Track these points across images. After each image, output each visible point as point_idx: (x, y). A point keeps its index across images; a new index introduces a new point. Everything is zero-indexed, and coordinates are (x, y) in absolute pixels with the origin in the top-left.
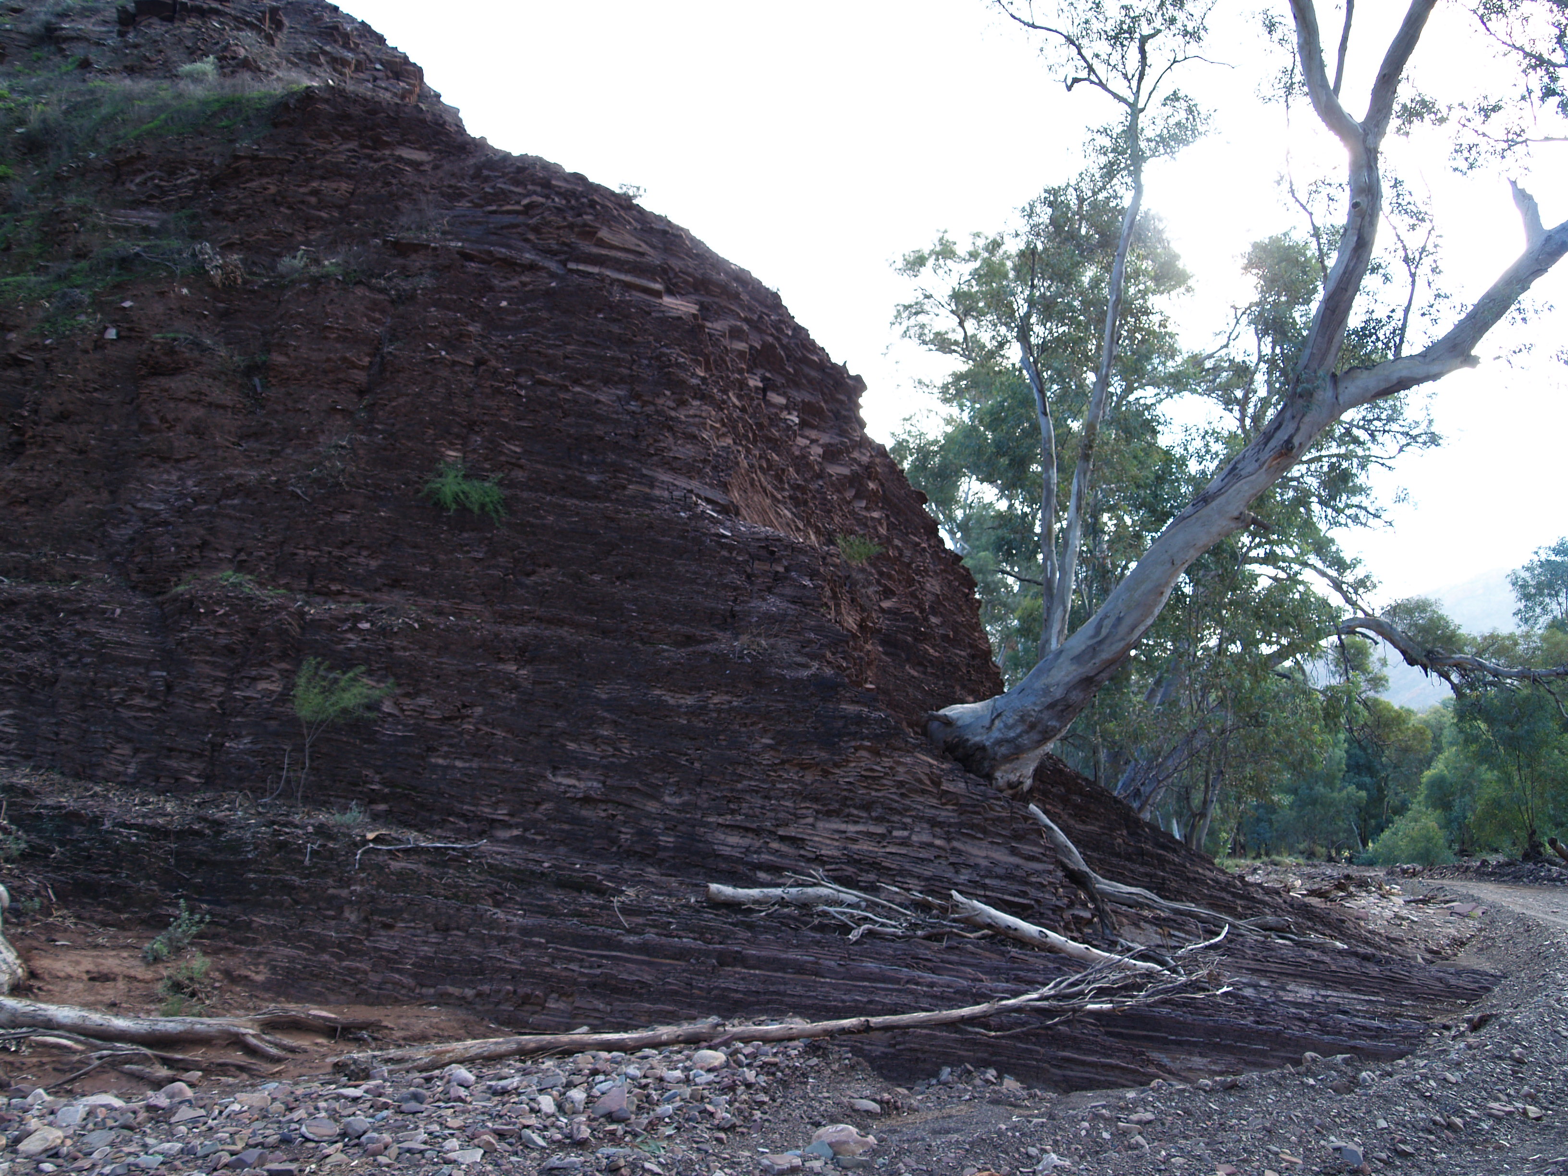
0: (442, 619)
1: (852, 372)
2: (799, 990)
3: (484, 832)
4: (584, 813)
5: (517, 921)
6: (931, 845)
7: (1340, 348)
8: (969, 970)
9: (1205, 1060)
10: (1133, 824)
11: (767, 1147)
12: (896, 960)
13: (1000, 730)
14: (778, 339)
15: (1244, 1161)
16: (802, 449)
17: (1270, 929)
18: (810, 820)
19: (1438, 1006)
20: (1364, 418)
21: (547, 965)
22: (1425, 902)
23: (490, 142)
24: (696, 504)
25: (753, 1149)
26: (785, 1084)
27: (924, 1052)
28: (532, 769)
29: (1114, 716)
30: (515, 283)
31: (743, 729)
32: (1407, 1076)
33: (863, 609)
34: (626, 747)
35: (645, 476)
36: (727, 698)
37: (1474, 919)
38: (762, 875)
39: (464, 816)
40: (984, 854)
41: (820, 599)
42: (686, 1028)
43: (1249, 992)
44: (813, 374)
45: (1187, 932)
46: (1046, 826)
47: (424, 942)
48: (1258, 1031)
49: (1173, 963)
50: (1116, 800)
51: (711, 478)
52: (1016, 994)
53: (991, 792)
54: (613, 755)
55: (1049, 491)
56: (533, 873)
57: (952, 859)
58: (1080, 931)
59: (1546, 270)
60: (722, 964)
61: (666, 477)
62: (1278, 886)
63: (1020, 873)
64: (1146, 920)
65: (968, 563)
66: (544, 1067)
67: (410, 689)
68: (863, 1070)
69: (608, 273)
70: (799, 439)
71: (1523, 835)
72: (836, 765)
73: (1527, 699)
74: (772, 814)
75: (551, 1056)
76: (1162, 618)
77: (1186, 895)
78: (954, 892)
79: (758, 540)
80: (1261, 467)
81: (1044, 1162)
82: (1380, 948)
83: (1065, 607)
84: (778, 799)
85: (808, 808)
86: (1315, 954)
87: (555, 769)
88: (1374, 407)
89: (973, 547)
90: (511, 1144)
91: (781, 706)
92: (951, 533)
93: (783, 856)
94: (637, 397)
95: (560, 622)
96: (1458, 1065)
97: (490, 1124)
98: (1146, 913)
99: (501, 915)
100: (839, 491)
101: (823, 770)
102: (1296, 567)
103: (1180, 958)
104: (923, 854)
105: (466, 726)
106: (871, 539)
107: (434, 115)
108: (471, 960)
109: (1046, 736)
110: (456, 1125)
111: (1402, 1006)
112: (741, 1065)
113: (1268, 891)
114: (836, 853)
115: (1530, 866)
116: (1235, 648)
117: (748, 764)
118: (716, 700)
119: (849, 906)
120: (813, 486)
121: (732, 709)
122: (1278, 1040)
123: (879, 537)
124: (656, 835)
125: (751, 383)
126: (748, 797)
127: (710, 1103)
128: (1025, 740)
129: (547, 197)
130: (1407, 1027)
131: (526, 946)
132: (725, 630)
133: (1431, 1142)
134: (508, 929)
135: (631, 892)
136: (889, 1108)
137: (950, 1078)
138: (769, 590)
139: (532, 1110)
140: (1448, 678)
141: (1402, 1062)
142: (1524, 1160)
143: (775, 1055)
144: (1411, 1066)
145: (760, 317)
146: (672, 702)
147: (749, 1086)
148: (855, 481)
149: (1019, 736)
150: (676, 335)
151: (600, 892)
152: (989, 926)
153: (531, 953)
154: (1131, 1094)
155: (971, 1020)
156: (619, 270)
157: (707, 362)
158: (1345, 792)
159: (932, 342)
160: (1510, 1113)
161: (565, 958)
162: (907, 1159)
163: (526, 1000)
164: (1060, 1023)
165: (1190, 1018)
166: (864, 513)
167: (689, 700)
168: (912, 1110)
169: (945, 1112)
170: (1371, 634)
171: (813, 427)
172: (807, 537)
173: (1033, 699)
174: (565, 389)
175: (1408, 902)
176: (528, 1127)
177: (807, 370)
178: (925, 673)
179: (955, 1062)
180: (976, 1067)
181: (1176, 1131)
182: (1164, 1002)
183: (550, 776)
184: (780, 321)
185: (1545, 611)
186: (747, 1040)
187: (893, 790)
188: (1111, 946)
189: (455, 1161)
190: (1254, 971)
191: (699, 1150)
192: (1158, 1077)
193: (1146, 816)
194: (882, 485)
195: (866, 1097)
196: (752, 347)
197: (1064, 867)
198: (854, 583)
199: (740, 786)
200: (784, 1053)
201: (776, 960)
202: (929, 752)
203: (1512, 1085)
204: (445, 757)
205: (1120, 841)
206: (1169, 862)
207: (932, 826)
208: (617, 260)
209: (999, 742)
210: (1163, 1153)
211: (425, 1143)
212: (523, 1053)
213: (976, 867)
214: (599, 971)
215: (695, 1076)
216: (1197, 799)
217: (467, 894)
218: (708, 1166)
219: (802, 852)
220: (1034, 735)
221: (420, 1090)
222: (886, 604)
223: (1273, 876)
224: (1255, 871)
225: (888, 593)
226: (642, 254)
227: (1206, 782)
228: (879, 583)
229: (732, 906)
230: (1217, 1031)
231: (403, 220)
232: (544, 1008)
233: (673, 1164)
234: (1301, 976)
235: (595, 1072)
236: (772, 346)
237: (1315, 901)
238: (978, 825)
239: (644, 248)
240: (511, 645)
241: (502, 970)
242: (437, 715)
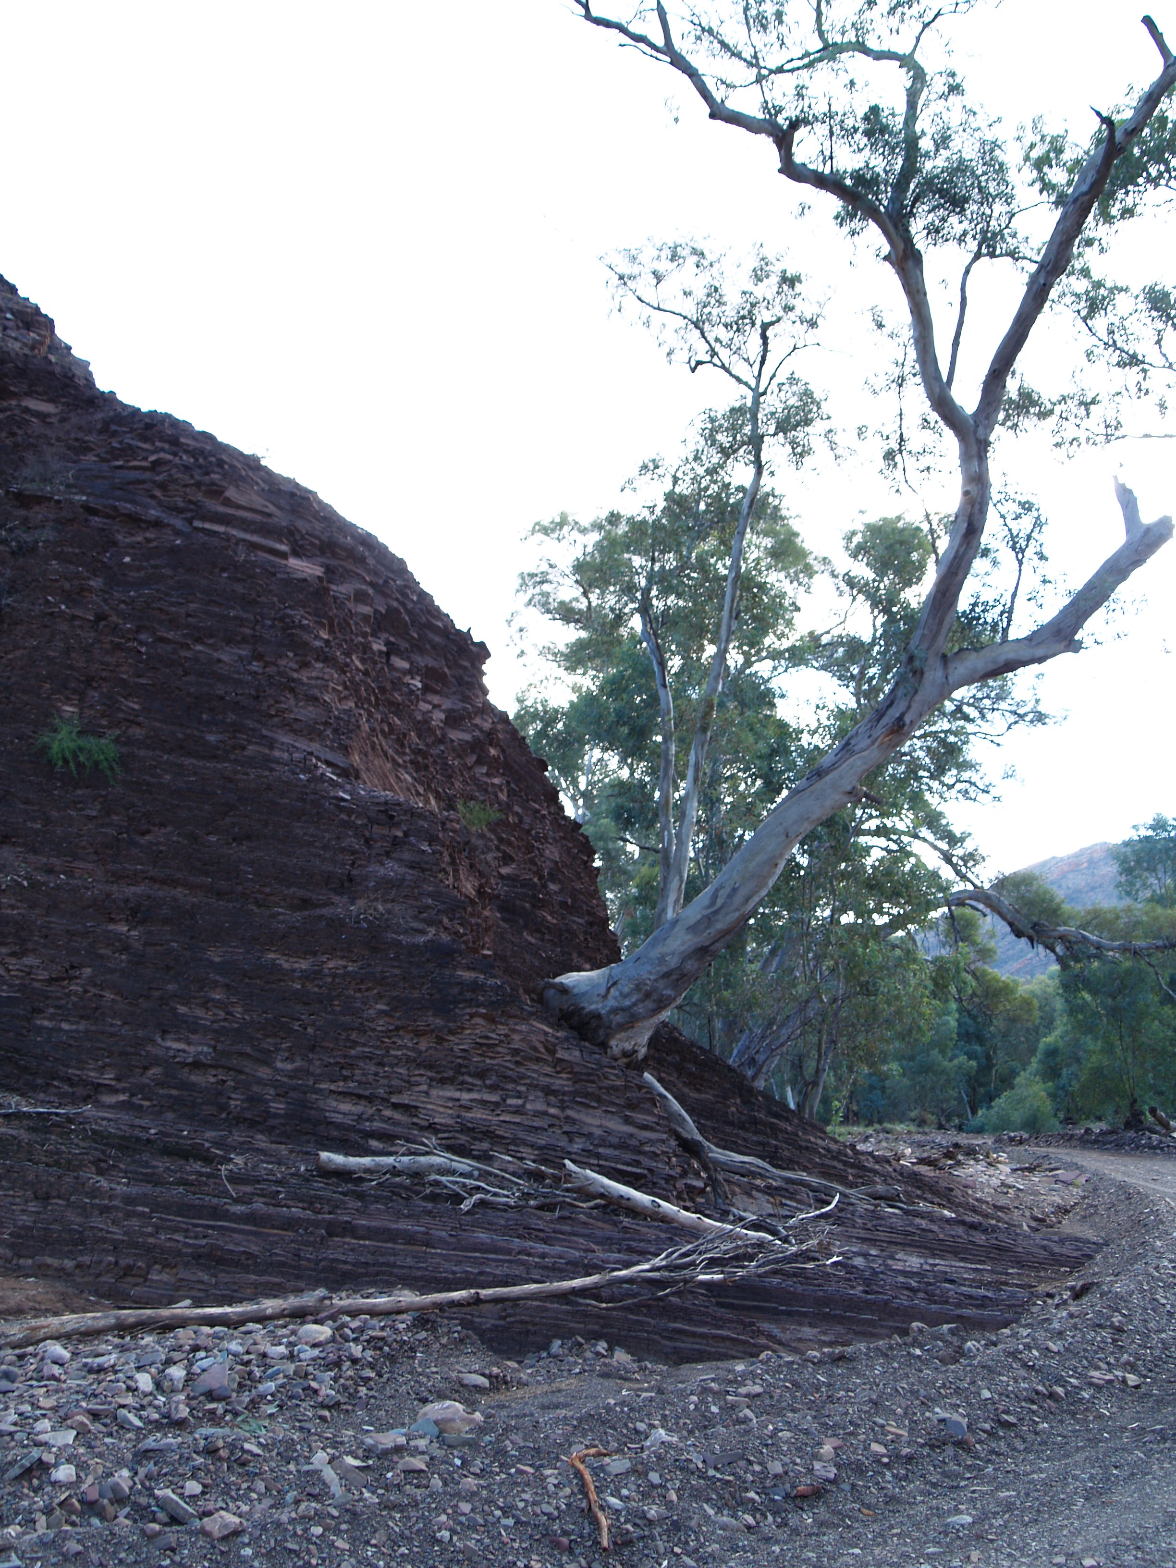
0: (52, 878)
1: (476, 639)
2: (409, 1261)
3: (89, 1097)
4: (193, 1078)
5: (120, 1189)
6: (545, 1113)
7: (949, 630)
8: (581, 1240)
9: (815, 1331)
10: (747, 1093)
11: (371, 1425)
12: (508, 1230)
13: (615, 998)
14: (403, 604)
15: (851, 1434)
16: (424, 713)
17: (880, 1198)
18: (424, 1088)
19: (1042, 1274)
20: (974, 697)
21: (151, 1235)
22: (1031, 1170)
23: (120, 397)
24: (316, 766)
25: (358, 1428)
26: (392, 1359)
27: (535, 1324)
28: (140, 1033)
29: (728, 985)
30: (139, 539)
31: (358, 995)
32: (1011, 1345)
33: (481, 875)
34: (238, 1011)
35: (265, 737)
36: (342, 962)
37: (1077, 1187)
38: (374, 1144)
39: (69, 1080)
40: (597, 1122)
41: (438, 864)
42: (293, 1301)
43: (859, 1261)
44: (437, 639)
45: (799, 1202)
46: (661, 1095)
47: (23, 1211)
48: (867, 1301)
49: (784, 1232)
50: (730, 1069)
51: (333, 741)
52: (627, 1265)
53: (605, 1061)
54: (225, 1020)
55: (668, 762)
56: (138, 1139)
57: (566, 1128)
58: (692, 1200)
59: (1144, 561)
60: (330, 1235)
61: (287, 739)
62: (888, 1154)
63: (634, 1142)
64: (758, 1189)
65: (588, 830)
66: (143, 1342)
67: (17, 949)
68: (472, 1344)
69: (234, 532)
70: (421, 704)
71: (1126, 1102)
72: (452, 1032)
73: (1128, 972)
74: (385, 1082)
75: (151, 1332)
76: (777, 889)
77: (798, 1163)
78: (567, 1162)
79: (378, 804)
80: (873, 743)
81: (652, 1438)
82: (987, 1216)
83: (681, 877)
84: (391, 1066)
85: (422, 1076)
86: (924, 1223)
87: (164, 1033)
88: (982, 687)
89: (594, 814)
90: (105, 1425)
91: (397, 971)
92: (573, 799)
93: (396, 1123)
94: (259, 657)
95: (174, 883)
96: (1060, 1334)
97: (84, 1404)
98: (758, 1182)
99: (104, 1183)
100: (460, 756)
101: (437, 1037)
102: (905, 839)
103: (791, 1228)
104: (537, 1123)
105: (73, 988)
106: (491, 805)
107: (63, 367)
108: (70, 1230)
109: (662, 1004)
110: (48, 1405)
111: (1007, 1274)
112: (347, 1341)
113: (878, 1160)
114: (450, 1121)
115: (1131, 1134)
116: (848, 918)
117: (362, 1030)
118: (331, 965)
119: (461, 1175)
120: (435, 751)
121: (347, 974)
122: (886, 1310)
123: (499, 803)
124: (267, 1102)
125: (375, 647)
126: (361, 1064)
127: (314, 1379)
128: (640, 1009)
129: (175, 454)
130: (1012, 1296)
131: (129, 1215)
132: (341, 894)
133: (1034, 1412)
134: (111, 1198)
135: (239, 1160)
136: (498, 1383)
137: (561, 1351)
138: (388, 854)
139: (129, 1389)
140: (1053, 950)
141: (1007, 1331)
142: (1123, 1429)
143: (383, 1329)
144: (1014, 1335)
145: (386, 582)
146: (286, 966)
147: (354, 1361)
148: (477, 746)
149: (635, 1004)
150: (301, 597)
151: (208, 1159)
152: (602, 1196)
153: (135, 1222)
154: (740, 1367)
155: (582, 1292)
156: (245, 530)
157: (331, 626)
158: (956, 1062)
159: (556, 610)
160: (1110, 1382)
161: (170, 1228)
162: (513, 1437)
163: (128, 1271)
164: (672, 1294)
165: (800, 1288)
166: (485, 779)
167: (304, 965)
168: (521, 1384)
169: (555, 1386)
170: (981, 906)
171: (436, 692)
172: (428, 801)
173: (649, 968)
174: (188, 647)
175: (1014, 1170)
176: (124, 1406)
177: (431, 635)
178: (542, 940)
179: (565, 1335)
180: (587, 1340)
181: (784, 1404)
182: (775, 1272)
183: (159, 1040)
184: (406, 586)
185: (1145, 886)
186: (354, 1313)
187: (508, 1058)
188: (723, 1216)
189: (45, 1444)
190: (864, 1240)
191: (301, 1429)
192: (768, 1348)
193: (760, 1084)
194: (503, 751)
195: (475, 1372)
196: (376, 611)
197: (678, 1136)
198: (474, 849)
199: (353, 1052)
200: (392, 1327)
201: (386, 1230)
202: (544, 1020)
203: (1113, 1353)
204: (51, 1018)
205: (733, 1109)
206: (781, 1131)
207: (547, 1094)
208: (243, 520)
209: (614, 1011)
210: (771, 1427)
211: (15, 1424)
212: (122, 1329)
213: (589, 1135)
214: (204, 1242)
215: (299, 1352)
216: (810, 1066)
217: (69, 1162)
218: (309, 1446)
219: (415, 1120)
220: (649, 1004)
221: (12, 1368)
222: (504, 871)
223: (884, 1144)
224: (867, 1138)
225: (507, 859)
226: (269, 515)
227: (819, 1051)
228: (498, 849)
229: (343, 1175)
230: (827, 1301)
231: (27, 472)
232: (146, 1280)
233: (274, 1444)
234: (910, 1245)
235: (196, 1349)
236: (397, 611)
237: (924, 1169)
238: (591, 1094)
239: (271, 509)
240: (122, 905)
241: (104, 1240)
242: (44, 975)
